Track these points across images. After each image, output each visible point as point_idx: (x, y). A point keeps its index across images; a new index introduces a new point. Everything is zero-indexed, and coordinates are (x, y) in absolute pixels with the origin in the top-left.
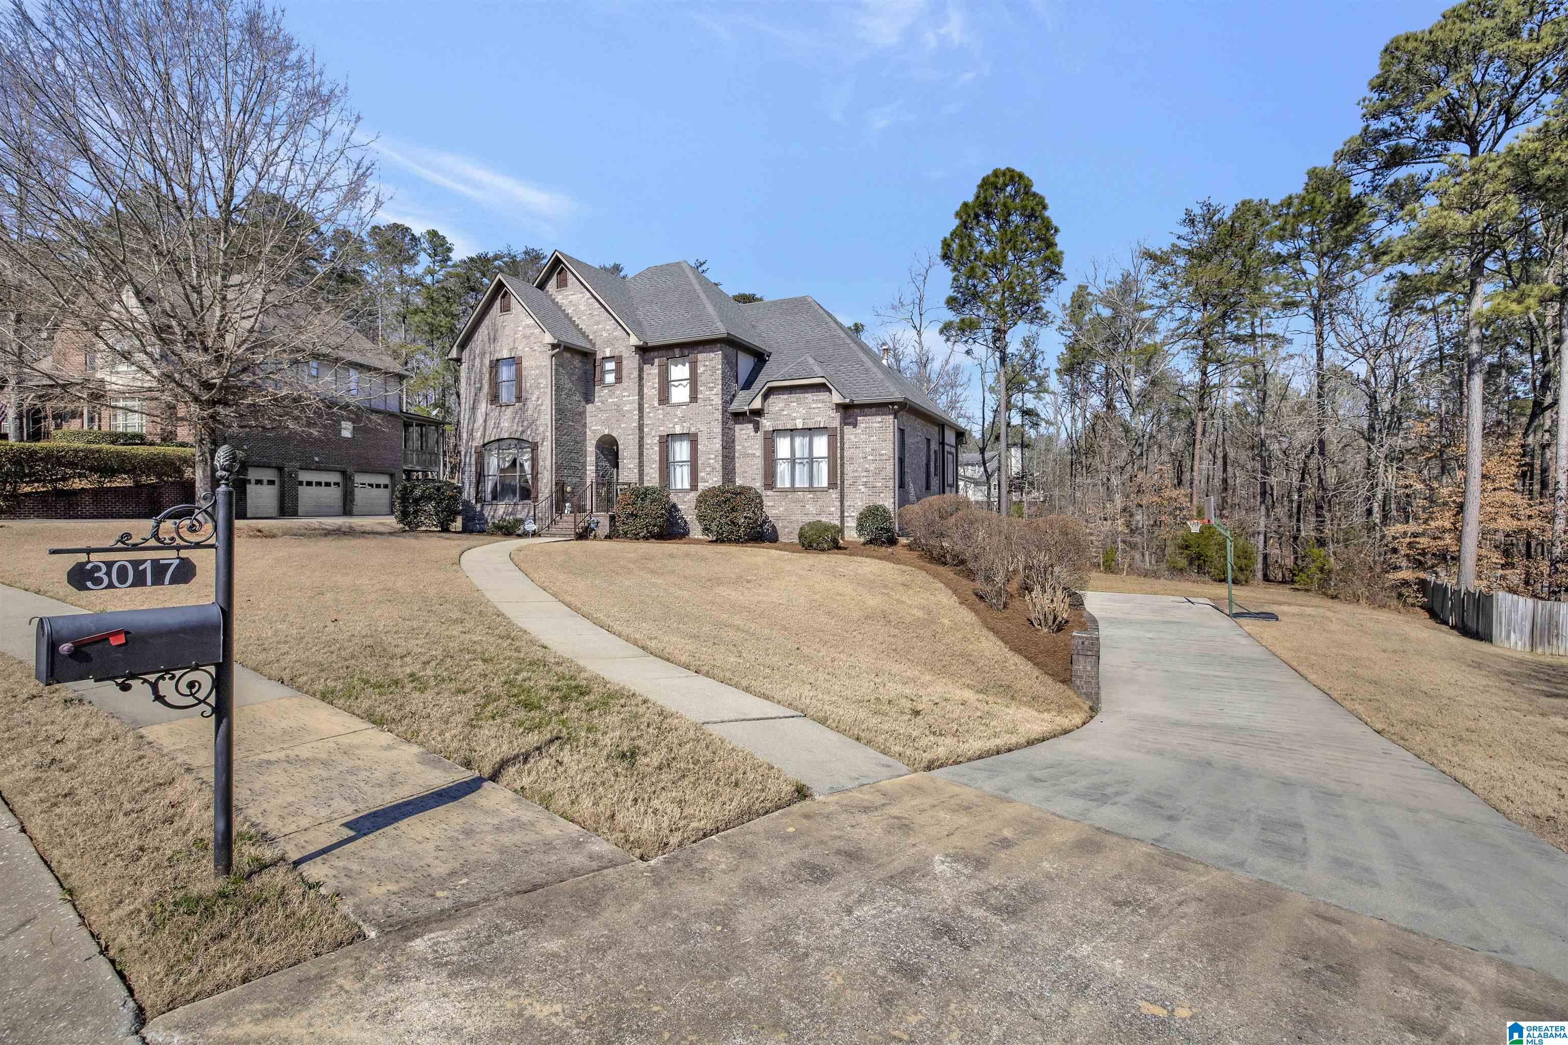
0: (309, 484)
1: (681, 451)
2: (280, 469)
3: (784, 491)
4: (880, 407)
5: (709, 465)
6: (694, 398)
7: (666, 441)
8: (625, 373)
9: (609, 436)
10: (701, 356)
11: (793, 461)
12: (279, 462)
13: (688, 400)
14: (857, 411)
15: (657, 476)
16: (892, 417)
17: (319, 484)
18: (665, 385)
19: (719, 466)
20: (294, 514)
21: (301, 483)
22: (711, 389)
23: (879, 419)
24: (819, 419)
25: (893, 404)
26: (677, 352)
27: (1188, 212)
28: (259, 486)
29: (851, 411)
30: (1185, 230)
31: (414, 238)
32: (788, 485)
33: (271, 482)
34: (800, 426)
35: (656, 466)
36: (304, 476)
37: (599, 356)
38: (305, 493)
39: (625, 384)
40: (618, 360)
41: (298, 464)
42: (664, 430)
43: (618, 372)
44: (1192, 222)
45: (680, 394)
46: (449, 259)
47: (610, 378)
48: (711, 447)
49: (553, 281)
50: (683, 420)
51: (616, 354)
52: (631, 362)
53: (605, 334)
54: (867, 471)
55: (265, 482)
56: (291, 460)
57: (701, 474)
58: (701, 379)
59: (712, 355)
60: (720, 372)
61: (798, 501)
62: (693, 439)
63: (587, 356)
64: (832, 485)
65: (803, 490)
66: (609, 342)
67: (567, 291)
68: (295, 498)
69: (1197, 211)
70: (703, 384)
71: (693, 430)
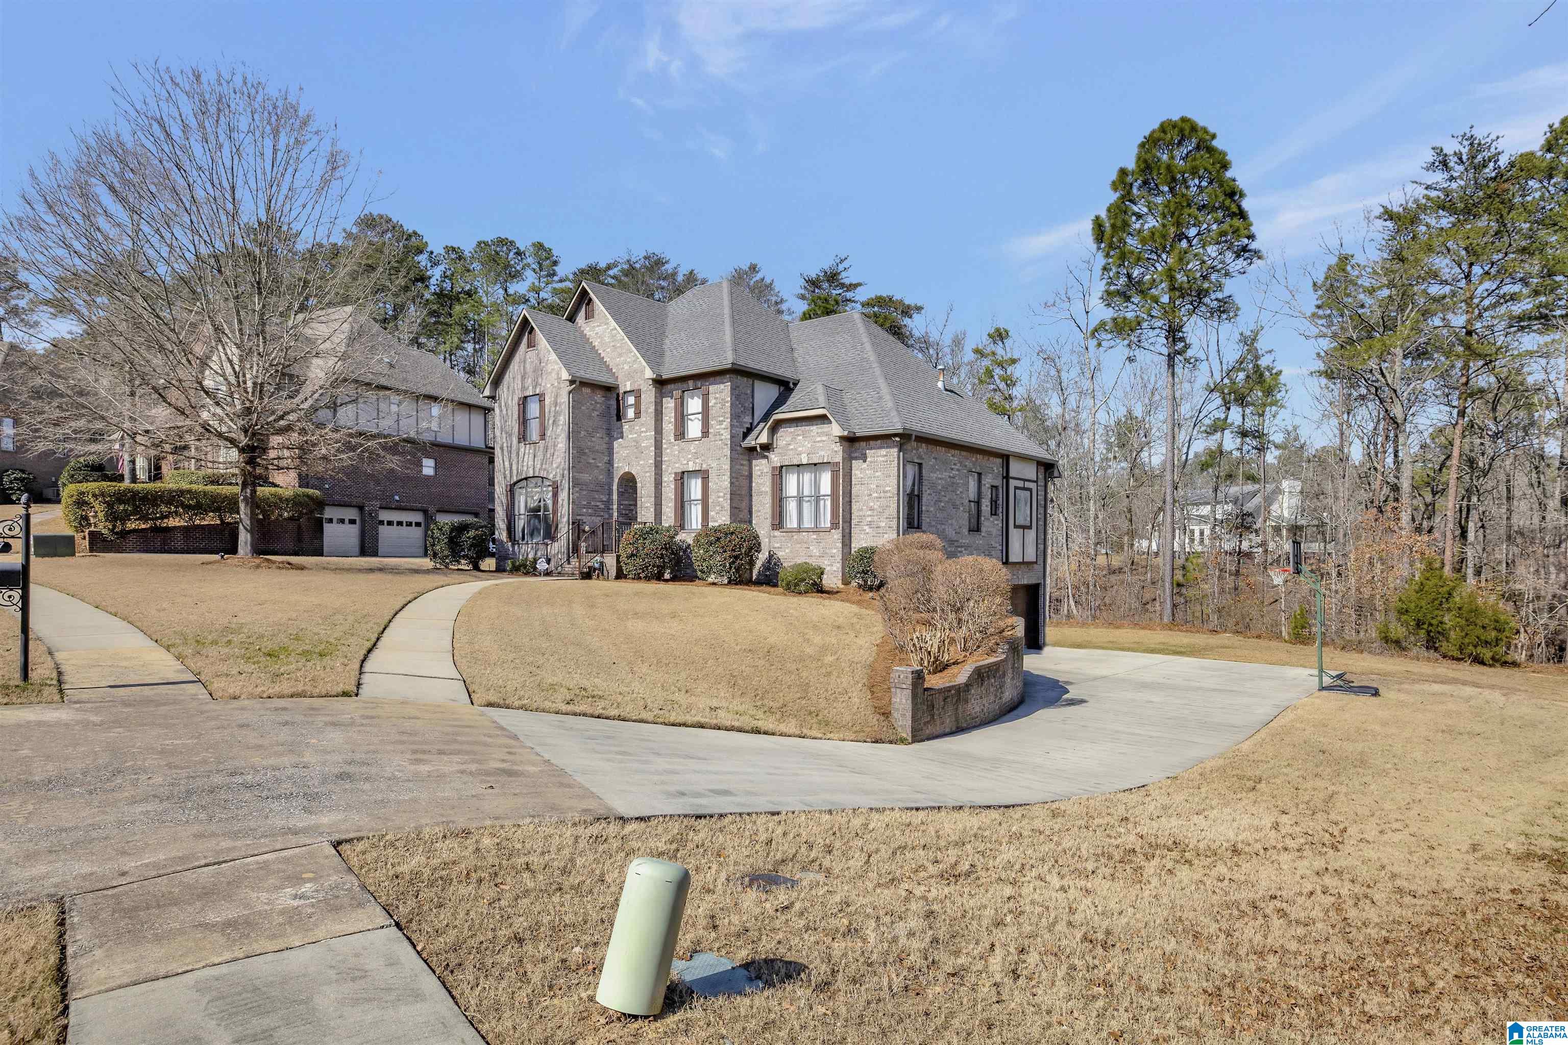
0: (390, 523)
1: (695, 488)
2: (361, 508)
3: (791, 531)
4: (884, 439)
5: (719, 504)
6: (705, 433)
7: (682, 478)
8: (643, 408)
9: (629, 473)
10: (712, 388)
11: (800, 499)
12: (360, 500)
13: (700, 435)
14: (863, 444)
15: (673, 515)
16: (896, 450)
17: (400, 523)
18: (681, 418)
19: (727, 505)
20: (375, 554)
21: (382, 523)
22: (721, 422)
23: (883, 452)
24: (822, 453)
25: (895, 435)
26: (691, 383)
27: (1439, 151)
28: (341, 525)
29: (857, 445)
30: (1438, 177)
31: (519, 253)
32: (795, 525)
33: (352, 522)
34: (805, 461)
35: (672, 504)
36: (385, 516)
37: (621, 391)
38: (384, 531)
39: (643, 419)
40: (637, 394)
41: (378, 504)
42: (679, 468)
43: (637, 406)
44: (1445, 164)
45: (694, 428)
46: (554, 274)
47: (631, 413)
48: (721, 484)
49: (582, 314)
50: (696, 455)
51: (636, 387)
52: (649, 395)
53: (626, 367)
54: (872, 509)
55: (347, 521)
56: (371, 499)
57: (712, 514)
58: (712, 412)
59: (722, 386)
60: (728, 404)
61: (800, 542)
62: (704, 475)
63: (609, 389)
64: (835, 525)
65: (808, 531)
66: (630, 376)
67: (593, 323)
68: (376, 539)
69: (1451, 147)
70: (714, 418)
71: (704, 467)
